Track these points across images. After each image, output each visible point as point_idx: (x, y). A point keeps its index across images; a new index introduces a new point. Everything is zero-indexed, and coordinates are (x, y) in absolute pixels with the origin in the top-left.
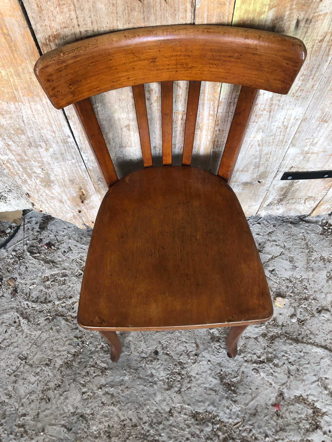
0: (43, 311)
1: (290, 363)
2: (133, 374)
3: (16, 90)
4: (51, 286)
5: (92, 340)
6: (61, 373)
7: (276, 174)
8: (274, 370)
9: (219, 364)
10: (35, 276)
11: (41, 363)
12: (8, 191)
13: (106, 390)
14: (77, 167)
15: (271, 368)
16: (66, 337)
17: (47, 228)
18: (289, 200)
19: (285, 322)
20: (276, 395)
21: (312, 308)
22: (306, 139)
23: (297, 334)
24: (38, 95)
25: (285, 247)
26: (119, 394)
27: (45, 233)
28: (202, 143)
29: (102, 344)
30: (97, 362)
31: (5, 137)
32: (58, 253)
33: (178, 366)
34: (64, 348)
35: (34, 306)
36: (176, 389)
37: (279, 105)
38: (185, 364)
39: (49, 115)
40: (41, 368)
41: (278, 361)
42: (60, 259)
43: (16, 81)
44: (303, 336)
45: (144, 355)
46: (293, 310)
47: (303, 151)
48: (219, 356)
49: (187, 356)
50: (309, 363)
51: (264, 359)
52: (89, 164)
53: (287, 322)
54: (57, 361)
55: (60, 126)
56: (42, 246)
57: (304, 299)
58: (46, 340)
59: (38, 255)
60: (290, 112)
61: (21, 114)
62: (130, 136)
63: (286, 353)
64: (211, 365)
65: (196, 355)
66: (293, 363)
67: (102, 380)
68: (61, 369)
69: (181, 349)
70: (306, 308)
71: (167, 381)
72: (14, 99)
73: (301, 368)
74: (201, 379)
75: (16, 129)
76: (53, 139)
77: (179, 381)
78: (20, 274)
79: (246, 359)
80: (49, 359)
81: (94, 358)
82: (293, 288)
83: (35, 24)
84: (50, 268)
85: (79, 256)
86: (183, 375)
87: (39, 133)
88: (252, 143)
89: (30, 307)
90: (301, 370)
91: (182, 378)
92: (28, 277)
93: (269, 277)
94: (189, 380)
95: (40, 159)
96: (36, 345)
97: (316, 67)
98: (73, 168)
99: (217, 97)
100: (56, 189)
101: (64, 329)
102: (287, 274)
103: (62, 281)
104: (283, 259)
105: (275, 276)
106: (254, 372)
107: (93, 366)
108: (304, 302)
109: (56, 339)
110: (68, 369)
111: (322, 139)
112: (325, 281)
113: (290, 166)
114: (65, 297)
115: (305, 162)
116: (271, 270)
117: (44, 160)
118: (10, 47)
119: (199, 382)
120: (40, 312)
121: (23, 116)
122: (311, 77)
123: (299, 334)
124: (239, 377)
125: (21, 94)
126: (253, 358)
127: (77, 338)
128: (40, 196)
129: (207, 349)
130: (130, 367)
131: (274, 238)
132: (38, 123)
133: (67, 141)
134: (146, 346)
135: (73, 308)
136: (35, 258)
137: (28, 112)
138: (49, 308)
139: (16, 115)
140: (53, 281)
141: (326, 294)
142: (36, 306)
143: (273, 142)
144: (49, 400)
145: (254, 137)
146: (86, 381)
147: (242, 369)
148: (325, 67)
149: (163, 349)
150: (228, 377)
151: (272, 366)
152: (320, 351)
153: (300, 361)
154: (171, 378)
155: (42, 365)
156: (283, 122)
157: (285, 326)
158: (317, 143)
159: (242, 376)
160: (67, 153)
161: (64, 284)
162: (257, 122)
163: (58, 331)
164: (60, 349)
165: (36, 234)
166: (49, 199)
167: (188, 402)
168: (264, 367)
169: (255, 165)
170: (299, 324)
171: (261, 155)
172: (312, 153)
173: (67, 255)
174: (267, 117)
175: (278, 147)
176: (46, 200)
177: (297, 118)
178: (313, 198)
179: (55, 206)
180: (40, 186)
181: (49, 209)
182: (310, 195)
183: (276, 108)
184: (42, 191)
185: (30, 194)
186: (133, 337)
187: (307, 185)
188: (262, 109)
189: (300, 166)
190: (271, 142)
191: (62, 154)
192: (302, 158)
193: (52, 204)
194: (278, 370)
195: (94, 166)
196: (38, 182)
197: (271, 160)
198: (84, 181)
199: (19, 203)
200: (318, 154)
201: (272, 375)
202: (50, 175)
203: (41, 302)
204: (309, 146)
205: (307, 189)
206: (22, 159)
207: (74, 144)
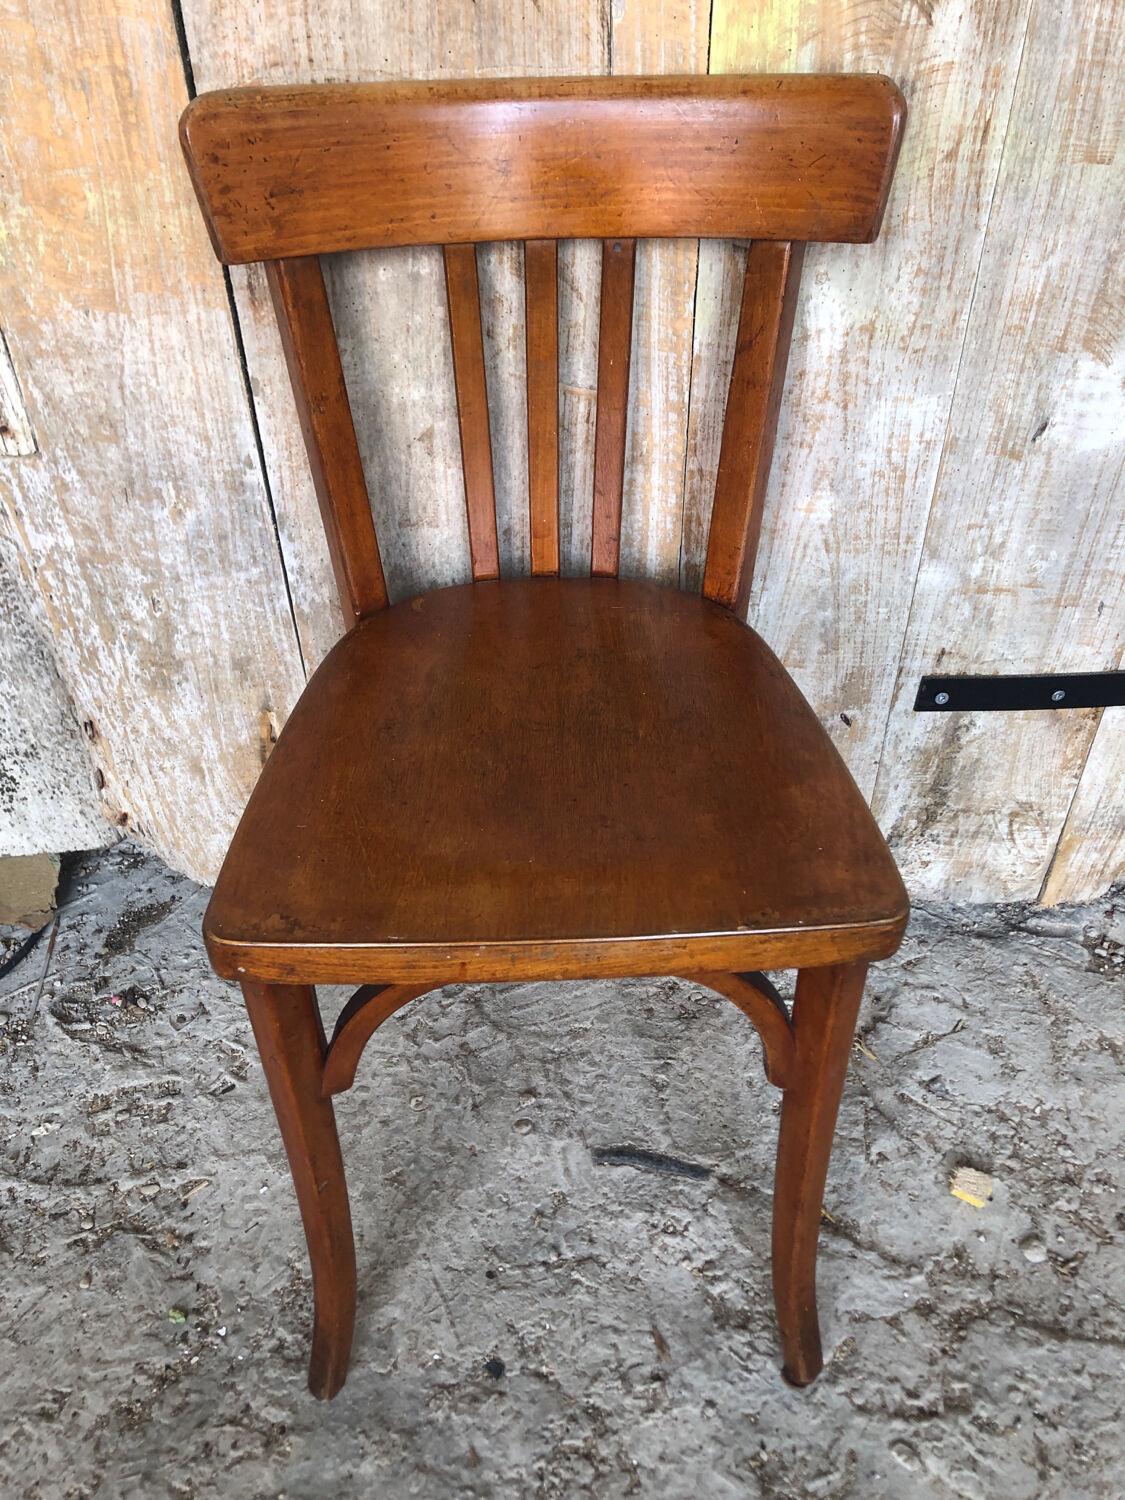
0: (67, 1213)
1: (1040, 1417)
2: (393, 1451)
3: (119, 265)
4: (113, 1128)
5: (241, 1320)
6: (97, 1448)
7: (898, 687)
8: (978, 1444)
9: (753, 1422)
10: (62, 1093)
11: (23, 1409)
12: (26, 755)
14: (262, 604)
15: (969, 1438)
16: (141, 1308)
17: (131, 944)
18: (956, 816)
19: (1001, 1265)
21: (1097, 1211)
22: (970, 527)
23: (1057, 1307)
24: (176, 291)
25: (966, 1005)
27: (122, 961)
28: (652, 523)
29: (281, 1332)
30: (253, 1405)
31: (59, 453)
32: (158, 1022)
33: (584, 1421)
34: (125, 1351)
35: (34, 1196)
37: (867, 382)
38: (609, 1415)
39: (201, 369)
40: (15, 1429)
41: (989, 1406)
42: (161, 1042)
43: (123, 231)
44: (1081, 1314)
45: (444, 1376)
46: (1026, 1219)
47: (965, 578)
48: (748, 1386)
49: (618, 1383)
50: (1117, 1416)
51: (934, 1404)
52: (302, 590)
53: (1008, 1263)
54: (89, 1402)
55: (227, 418)
56: (103, 1001)
57: (1063, 1182)
58: (58, 1319)
59: (87, 1026)
60: (903, 409)
61: (119, 360)
62: (433, 478)
63: (1022, 1378)
64: (718, 1422)
65: (656, 1378)
66: (1055, 1419)
67: (261, 1475)
68: (98, 1433)
69: (593, 1353)
70: (1076, 1213)
71: (537, 1484)
72: (109, 300)
73: (1090, 1436)
74: (680, 1479)
75: (96, 420)
76: (200, 472)
77: (585, 1487)
78: (6, 1090)
79: (859, 1401)
80: (54, 1392)
81: (240, 1388)
82: (1016, 1140)
83: (199, 50)
84: (122, 1068)
85: (232, 1029)
86: (603, 1461)
87: (163, 439)
88: (805, 534)
89: (20, 1201)
90: (1091, 1444)
91: (598, 1476)
92: (36, 1097)
93: (920, 1101)
94: (626, 1482)
95: (151, 556)
96: (13, 1338)
97: (951, 244)
98: (250, 606)
99: (686, 335)
100: (189, 706)
101: (138, 1275)
102: (989, 1094)
103: (159, 1110)
104: (966, 1044)
105: (944, 1099)
106: (900, 1453)
107: (233, 1422)
108: (1065, 1191)
109: (99, 1317)
110: (128, 1435)
111: (1017, 524)
113: (934, 650)
114: (162, 1165)
115: (982, 633)
116: (926, 1078)
117: (162, 559)
118: (124, 114)
119: (670, 1491)
120: (55, 1217)
121: (122, 368)
122: (945, 282)
123: (1065, 1310)
124: (835, 1477)
125: (130, 283)
126: (888, 1398)
127: (186, 1313)
128: (132, 737)
129: (702, 1356)
130: (384, 1423)
131: (924, 979)
132: (165, 399)
133: (242, 484)
134: (454, 1340)
135: (185, 1205)
136: (73, 1035)
137: (139, 353)
138: (92, 1201)
139: (103, 361)
140: (128, 1111)
142: (43, 1197)
143: (869, 536)
145: (809, 510)
146: (196, 1481)
147: (850, 1441)
148: (978, 248)
149: (523, 1353)
150: (791, 1475)
151: (971, 1429)
153: (1079, 1410)
154: (555, 1475)
155: (24, 1414)
156: (889, 451)
157: (1004, 1278)
158: (1003, 545)
159: (849, 1472)
160: (237, 533)
161: (165, 1120)
162: (810, 447)
163: (111, 1286)
164: (109, 1354)
165: (91, 962)
166: (158, 752)
168: (936, 1432)
169: (823, 636)
170: (1056, 1272)
171: (836, 589)
172: (998, 591)
173: (187, 1027)
174: (840, 427)
175: (887, 560)
176: (148, 755)
177: (928, 436)
178: (1034, 814)
179: (173, 793)
180: (137, 686)
181: (151, 808)
182: (1023, 798)
183: (861, 393)
184: (139, 710)
185: (98, 726)
186: (406, 1306)
187: (1003, 741)
188: (819, 393)
189: (966, 647)
190: (863, 535)
191: (222, 538)
192: (967, 610)
193: (164, 781)
194: (998, 1445)
195: (318, 599)
196: (131, 664)
197: (871, 617)
198: (281, 668)
199: (53, 814)
200: (1015, 593)
201: (974, 1465)
202: (176, 630)
203: (67, 1183)
204: (982, 559)
205: (1007, 766)
206: (96, 553)
207: (261, 497)
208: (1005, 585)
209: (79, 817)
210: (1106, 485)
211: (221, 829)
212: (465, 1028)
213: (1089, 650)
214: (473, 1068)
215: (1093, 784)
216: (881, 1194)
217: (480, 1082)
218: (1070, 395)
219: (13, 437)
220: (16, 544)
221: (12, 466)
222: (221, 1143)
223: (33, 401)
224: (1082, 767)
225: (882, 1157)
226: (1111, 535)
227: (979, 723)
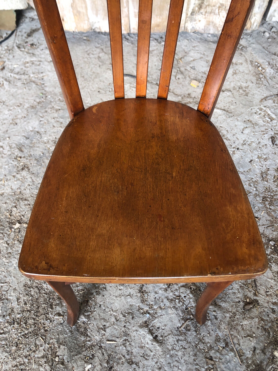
0: (21, 79)
4: (29, 66)
5: (53, 96)
6: (27, 110)
10: (19, 60)
13: (58, 120)
16: (35, 93)
17: (32, 35)
18: (206, 7)
19: (197, 97)
25: (204, 54)
27: (30, 39)
29: (60, 97)
30: (54, 106)
32: (38, 50)
34: (32, 98)
35: (15, 76)
40: (13, 107)
42: (38, 53)
54: (26, 105)
56: (27, 45)
58: (20, 94)
59: (24, 49)
67: (55, 115)
78: (8, 59)
80: (20, 103)
81: (52, 104)
84: (31, 57)
89: (12, 77)
92: (14, 61)
93: (189, 70)
96: (12, 96)
101: (34, 88)
103: (38, 64)
104: (202, 61)
105: (194, 70)
107: (51, 108)
109: (27, 93)
110: (33, 109)
112: (231, 75)
114: (39, 73)
116: (192, 66)
120: (19, 79)
127: (43, 94)
131: (197, 49)
134: (91, 100)
135: (43, 79)
136: (21, 51)
138: (26, 77)
140: (32, 64)
141: (230, 82)
142: (17, 76)
144: (16, 124)
146: (44, 115)
152: (220, 112)
155: (15, 106)
161: (39, 66)
163: (29, 90)
164: (29, 98)
165: (24, 38)
173: (44, 51)
203: (21, 74)
212: (99, 53)
214: (100, 60)
216: (177, 84)
217: (101, 62)
222: (50, 70)
225: (179, 79)
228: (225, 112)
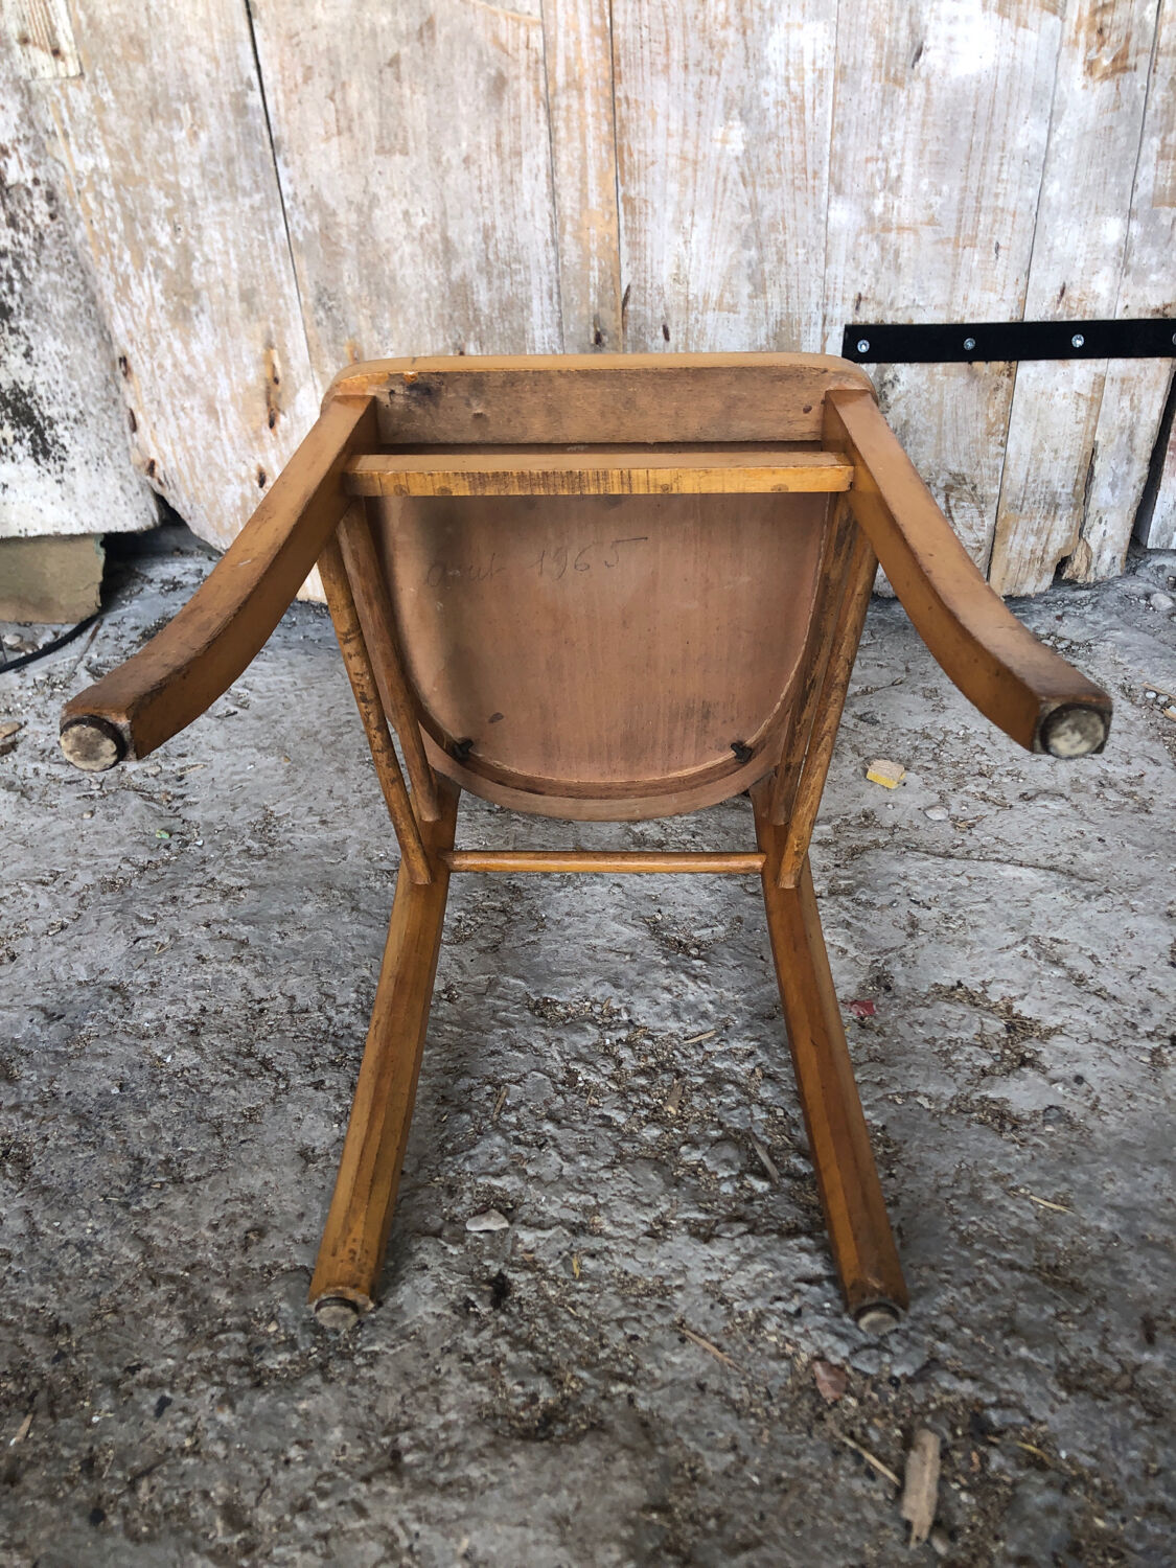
0: (79, 781)
1: (916, 902)
2: (333, 900)
5: (217, 837)
6: (82, 899)
7: (825, 333)
8: (855, 914)
9: (654, 898)
11: (24, 878)
13: (225, 931)
14: (264, 232)
15: (848, 910)
16: (132, 829)
19: (904, 822)
20: (861, 979)
21: (1003, 792)
22: (867, 160)
23: (950, 844)
25: (907, 671)
26: (268, 940)
29: (250, 843)
30: (218, 877)
31: (98, 73)
33: (503, 893)
34: (116, 850)
35: (54, 771)
36: (483, 943)
38: (527, 890)
40: (16, 889)
41: (870, 894)
44: (971, 847)
45: (386, 865)
46: (935, 796)
48: (654, 879)
50: (987, 901)
52: (296, 218)
53: (910, 820)
54: (80, 877)
55: (234, 40)
57: (975, 775)
58: (63, 835)
60: (795, 36)
63: (905, 878)
64: (622, 897)
66: (930, 903)
67: (216, 910)
68: (84, 893)
70: (982, 793)
71: (454, 924)
73: (960, 911)
74: (582, 926)
75: (127, 40)
76: (210, 92)
77: (496, 927)
78: (41, 716)
80: (52, 871)
81: (209, 870)
82: (937, 751)
86: (516, 914)
87: (181, 60)
88: (723, 167)
91: (510, 921)
93: (852, 726)
94: (533, 925)
95: (172, 178)
96: (23, 844)
98: (254, 233)
101: (133, 813)
102: (918, 722)
104: (902, 692)
105: (874, 725)
107: (200, 886)
108: (975, 781)
109: (97, 833)
110: (109, 894)
111: (909, 155)
113: (852, 295)
114: (165, 756)
115: (892, 276)
116: (860, 713)
117: (182, 182)
119: (568, 932)
120: (71, 783)
123: (957, 846)
124: (722, 928)
127: (171, 833)
128: (158, 373)
130: (329, 886)
132: (182, 19)
133: (245, 106)
135: (181, 778)
142: (62, 771)
143: (779, 170)
144: (13, 957)
146: (160, 914)
147: (738, 912)
150: (680, 927)
151: (849, 904)
152: (1033, 875)
153: (953, 897)
154: (471, 920)
155: (24, 881)
156: (787, 79)
157: (905, 829)
158: (899, 177)
159: (734, 929)
160: (242, 157)
163: (110, 818)
164: (101, 852)
165: (126, 645)
167: (521, 971)
169: (750, 278)
170: (955, 827)
171: (756, 225)
172: (901, 229)
174: (741, 53)
175: (799, 197)
176: (171, 394)
177: (819, 64)
178: (968, 488)
179: (193, 437)
180: (162, 315)
181: (174, 453)
182: (954, 468)
183: (756, 19)
184: (164, 343)
185: (131, 362)
186: (361, 829)
187: (928, 400)
188: (721, 18)
189: (880, 292)
190: (774, 169)
191: (230, 161)
192: (875, 249)
193: (185, 423)
194: (874, 915)
195: (310, 228)
196: (157, 295)
197: (791, 258)
198: (281, 301)
199: (97, 488)
200: (916, 232)
201: (848, 925)
202: (194, 258)
204: (882, 195)
205: (935, 431)
206: (128, 173)
207: (260, 121)
208: (906, 223)
209: (119, 493)
210: (983, 113)
211: (234, 480)
213: (993, 297)
215: (1019, 453)
218: (938, 18)
219: (63, 60)
220: (63, 165)
221: (61, 87)
222: (219, 744)
223: (79, 22)
224: (1006, 433)
226: (996, 168)
227: (902, 378)
228: (1063, 879)
